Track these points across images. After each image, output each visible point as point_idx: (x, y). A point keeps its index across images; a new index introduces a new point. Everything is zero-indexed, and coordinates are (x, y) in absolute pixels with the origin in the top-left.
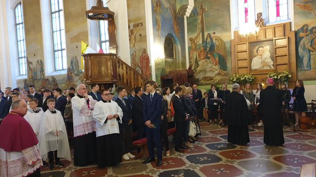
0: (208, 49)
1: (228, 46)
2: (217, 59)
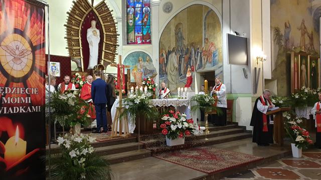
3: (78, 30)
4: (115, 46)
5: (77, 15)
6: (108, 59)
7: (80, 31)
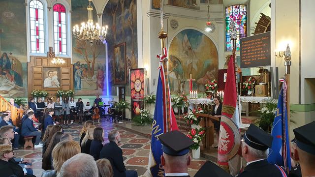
0: (4, 66)
1: (24, 66)
2: (13, 76)
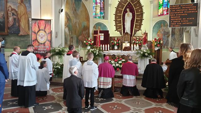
3: (121, 15)
4: (141, 20)
5: (120, 8)
6: (137, 28)
7: (122, 16)
